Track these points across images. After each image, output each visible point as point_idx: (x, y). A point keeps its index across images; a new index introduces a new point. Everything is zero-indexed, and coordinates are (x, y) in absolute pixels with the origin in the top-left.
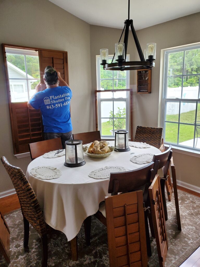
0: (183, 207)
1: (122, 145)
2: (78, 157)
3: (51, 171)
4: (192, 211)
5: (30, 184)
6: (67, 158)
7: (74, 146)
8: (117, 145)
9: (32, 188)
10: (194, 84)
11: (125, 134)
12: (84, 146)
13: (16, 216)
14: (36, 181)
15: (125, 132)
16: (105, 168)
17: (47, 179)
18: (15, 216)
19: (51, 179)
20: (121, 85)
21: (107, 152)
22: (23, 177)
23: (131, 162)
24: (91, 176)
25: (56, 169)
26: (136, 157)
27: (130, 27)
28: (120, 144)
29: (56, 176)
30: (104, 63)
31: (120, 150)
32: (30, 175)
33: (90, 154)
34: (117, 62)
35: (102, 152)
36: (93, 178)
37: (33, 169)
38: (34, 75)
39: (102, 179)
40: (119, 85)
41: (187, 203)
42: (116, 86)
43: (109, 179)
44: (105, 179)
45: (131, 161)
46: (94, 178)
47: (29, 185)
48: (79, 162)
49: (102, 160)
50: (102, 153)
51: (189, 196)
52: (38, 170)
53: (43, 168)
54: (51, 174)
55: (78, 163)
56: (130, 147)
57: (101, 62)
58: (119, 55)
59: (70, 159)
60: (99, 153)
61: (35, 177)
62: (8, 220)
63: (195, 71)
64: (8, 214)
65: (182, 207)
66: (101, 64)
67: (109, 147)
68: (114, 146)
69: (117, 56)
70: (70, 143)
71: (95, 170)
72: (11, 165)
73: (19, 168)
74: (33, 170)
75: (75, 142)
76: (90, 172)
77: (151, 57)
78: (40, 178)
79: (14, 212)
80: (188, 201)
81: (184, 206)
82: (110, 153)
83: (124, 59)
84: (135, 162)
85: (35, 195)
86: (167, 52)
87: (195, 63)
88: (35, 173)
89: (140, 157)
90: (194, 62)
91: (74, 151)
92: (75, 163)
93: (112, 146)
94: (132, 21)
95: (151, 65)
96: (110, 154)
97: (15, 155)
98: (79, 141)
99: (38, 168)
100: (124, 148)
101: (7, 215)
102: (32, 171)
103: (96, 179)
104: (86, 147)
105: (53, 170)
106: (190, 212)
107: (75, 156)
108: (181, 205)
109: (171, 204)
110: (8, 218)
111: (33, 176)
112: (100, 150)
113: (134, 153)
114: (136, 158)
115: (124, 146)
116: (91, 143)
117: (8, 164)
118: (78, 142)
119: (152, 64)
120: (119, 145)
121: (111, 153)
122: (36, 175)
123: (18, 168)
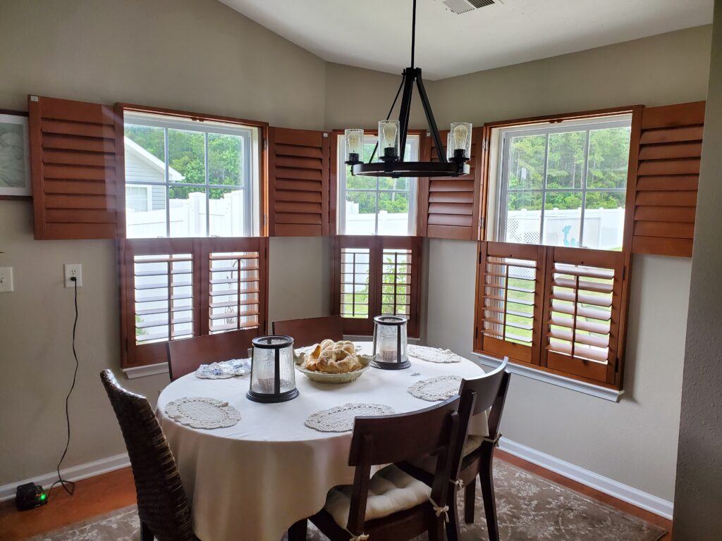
0: (541, 517)
1: (392, 352)
2: (281, 378)
3: (216, 409)
4: (562, 527)
5: (165, 438)
6: (255, 381)
7: (273, 351)
8: (378, 352)
9: (169, 446)
10: (596, 200)
11: (399, 325)
12: (298, 352)
13: (115, 526)
14: (180, 431)
15: (401, 321)
16: (346, 408)
17: (205, 429)
18: (113, 526)
19: (214, 428)
20: (403, 196)
21: (353, 370)
22: (151, 419)
23: (410, 395)
24: (309, 425)
25: (226, 405)
26: (423, 382)
27: (415, 84)
28: (387, 350)
29: (228, 423)
30: (354, 160)
31: (386, 366)
32: (166, 416)
33: (312, 372)
34: (381, 161)
35: (339, 368)
36: (314, 428)
37: (172, 403)
38: (177, 160)
39: (336, 432)
40: (398, 195)
41: (551, 509)
42: (391, 200)
43: (351, 433)
44: (344, 431)
45: (409, 392)
46: (318, 430)
47: (163, 440)
48: (282, 390)
49: (339, 388)
50: (341, 372)
51: (558, 491)
52: (184, 407)
53: (195, 401)
54: (216, 416)
55: (281, 392)
56: (411, 360)
57: (347, 159)
58: (387, 146)
59: (263, 384)
60: (332, 370)
61: (178, 421)
62: (95, 534)
63: (598, 168)
64: (94, 522)
65: (536, 518)
66: (347, 162)
67: (359, 356)
68: (370, 353)
69: (383, 149)
70: (265, 343)
71: (321, 412)
72: (125, 391)
73: (144, 397)
74: (172, 406)
75: (274, 342)
76: (310, 415)
77: (459, 153)
78: (188, 425)
79: (111, 517)
80: (553, 503)
81: (542, 515)
82: (360, 371)
83: (399, 155)
84: (419, 394)
85: (176, 465)
86: (506, 133)
87: (597, 148)
88: (177, 414)
89: (433, 385)
90: (595, 145)
91: (273, 363)
92: (273, 392)
93: (366, 355)
94: (419, 71)
95: (460, 170)
96: (361, 374)
97: (124, 370)
98: (285, 339)
99: (185, 402)
100: (396, 361)
101: (94, 524)
102: (168, 407)
103: (323, 431)
104: (303, 354)
105: (219, 407)
106: (556, 529)
107: (273, 376)
108: (534, 511)
109: (511, 508)
110: (96, 531)
111: (173, 420)
112: (336, 364)
113: (418, 374)
114: (422, 384)
115: (395, 354)
116: (315, 346)
117: (118, 386)
118: (283, 342)
119: (462, 168)
120: (384, 352)
121: (362, 370)
122: (179, 417)
123: (140, 396)
